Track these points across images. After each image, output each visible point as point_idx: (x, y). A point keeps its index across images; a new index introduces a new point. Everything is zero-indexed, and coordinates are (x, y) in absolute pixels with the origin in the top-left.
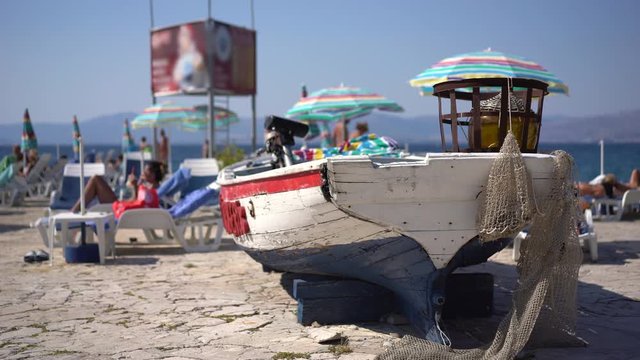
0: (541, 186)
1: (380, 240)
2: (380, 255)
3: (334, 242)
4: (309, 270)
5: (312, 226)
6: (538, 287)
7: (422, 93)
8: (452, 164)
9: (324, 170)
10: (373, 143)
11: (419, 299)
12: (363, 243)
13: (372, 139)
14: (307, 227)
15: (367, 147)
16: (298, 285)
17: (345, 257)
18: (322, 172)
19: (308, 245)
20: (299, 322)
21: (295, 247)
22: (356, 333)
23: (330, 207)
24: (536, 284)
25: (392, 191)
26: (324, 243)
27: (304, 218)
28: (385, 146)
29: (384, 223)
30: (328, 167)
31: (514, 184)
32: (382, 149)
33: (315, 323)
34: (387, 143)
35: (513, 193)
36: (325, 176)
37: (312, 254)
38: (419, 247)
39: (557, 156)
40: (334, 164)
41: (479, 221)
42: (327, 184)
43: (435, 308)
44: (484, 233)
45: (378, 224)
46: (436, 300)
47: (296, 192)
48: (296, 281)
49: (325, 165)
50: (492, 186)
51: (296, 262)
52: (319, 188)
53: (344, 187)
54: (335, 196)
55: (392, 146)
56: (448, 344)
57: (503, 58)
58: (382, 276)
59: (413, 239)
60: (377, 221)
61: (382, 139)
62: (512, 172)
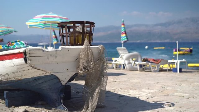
0: (96, 56)
1: (42, 76)
2: (41, 81)
3: (24, 78)
4: (9, 88)
5: (17, 72)
6: (97, 89)
7: (29, 27)
8: (68, 50)
9: (25, 53)
10: (19, 43)
11: (54, 96)
12: (36, 77)
13: (19, 42)
14: (14, 73)
15: (17, 44)
16: (6, 93)
17: (27, 83)
18: (24, 53)
19: (12, 79)
20: (6, 106)
21: (7, 80)
22: (29, 108)
23: (26, 65)
24: (96, 88)
25: (49, 59)
26: (20, 78)
27: (13, 70)
28: (24, 44)
29: (46, 70)
30: (26, 51)
31: (88, 56)
32: (23, 45)
33: (13, 106)
34: (24, 43)
35: (88, 59)
36: (25, 54)
37: (13, 82)
38: (57, 78)
39: (100, 47)
40: (29, 50)
41: (77, 68)
42: (26, 57)
43: (61, 98)
44: (80, 72)
45: (43, 71)
46: (62, 96)
47: (11, 60)
48: (5, 92)
49: (25, 50)
50: (82, 57)
51: (6, 85)
52: (23, 59)
53: (32, 58)
54: (29, 61)
55: (26, 44)
56: (67, 110)
57: (56, 16)
58: (40, 88)
59: (55, 75)
60: (44, 70)
61: (22, 42)
62: (88, 52)
